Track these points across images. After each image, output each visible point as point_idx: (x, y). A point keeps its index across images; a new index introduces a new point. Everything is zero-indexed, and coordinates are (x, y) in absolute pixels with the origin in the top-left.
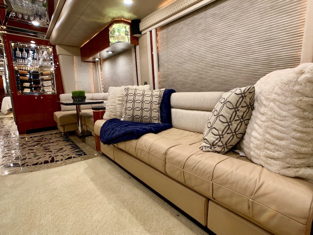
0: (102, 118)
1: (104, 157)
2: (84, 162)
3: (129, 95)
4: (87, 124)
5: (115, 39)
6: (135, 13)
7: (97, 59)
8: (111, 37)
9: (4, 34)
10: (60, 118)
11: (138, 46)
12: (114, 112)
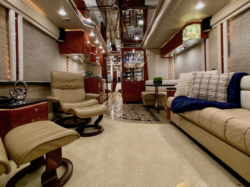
0: (173, 96)
1: (172, 125)
2: (158, 124)
3: (197, 78)
4: (162, 101)
5: (187, 38)
6: (206, 14)
7: (172, 55)
8: (184, 36)
9: (122, 48)
10: (145, 95)
11: (208, 39)
12: (183, 92)
